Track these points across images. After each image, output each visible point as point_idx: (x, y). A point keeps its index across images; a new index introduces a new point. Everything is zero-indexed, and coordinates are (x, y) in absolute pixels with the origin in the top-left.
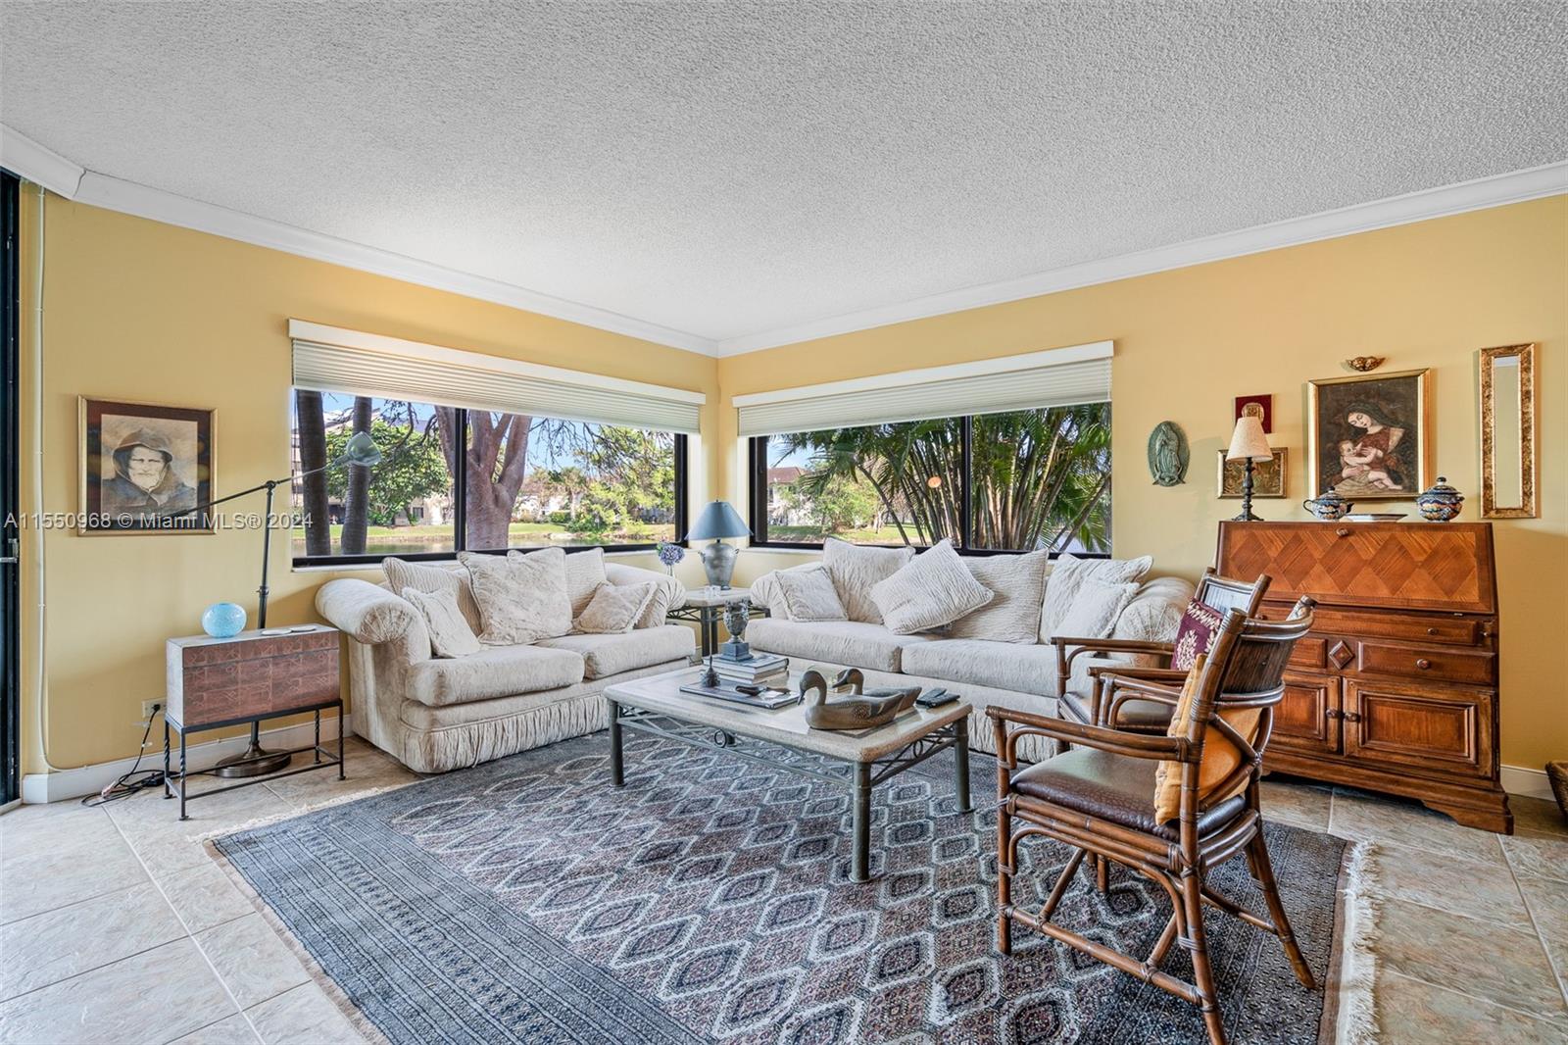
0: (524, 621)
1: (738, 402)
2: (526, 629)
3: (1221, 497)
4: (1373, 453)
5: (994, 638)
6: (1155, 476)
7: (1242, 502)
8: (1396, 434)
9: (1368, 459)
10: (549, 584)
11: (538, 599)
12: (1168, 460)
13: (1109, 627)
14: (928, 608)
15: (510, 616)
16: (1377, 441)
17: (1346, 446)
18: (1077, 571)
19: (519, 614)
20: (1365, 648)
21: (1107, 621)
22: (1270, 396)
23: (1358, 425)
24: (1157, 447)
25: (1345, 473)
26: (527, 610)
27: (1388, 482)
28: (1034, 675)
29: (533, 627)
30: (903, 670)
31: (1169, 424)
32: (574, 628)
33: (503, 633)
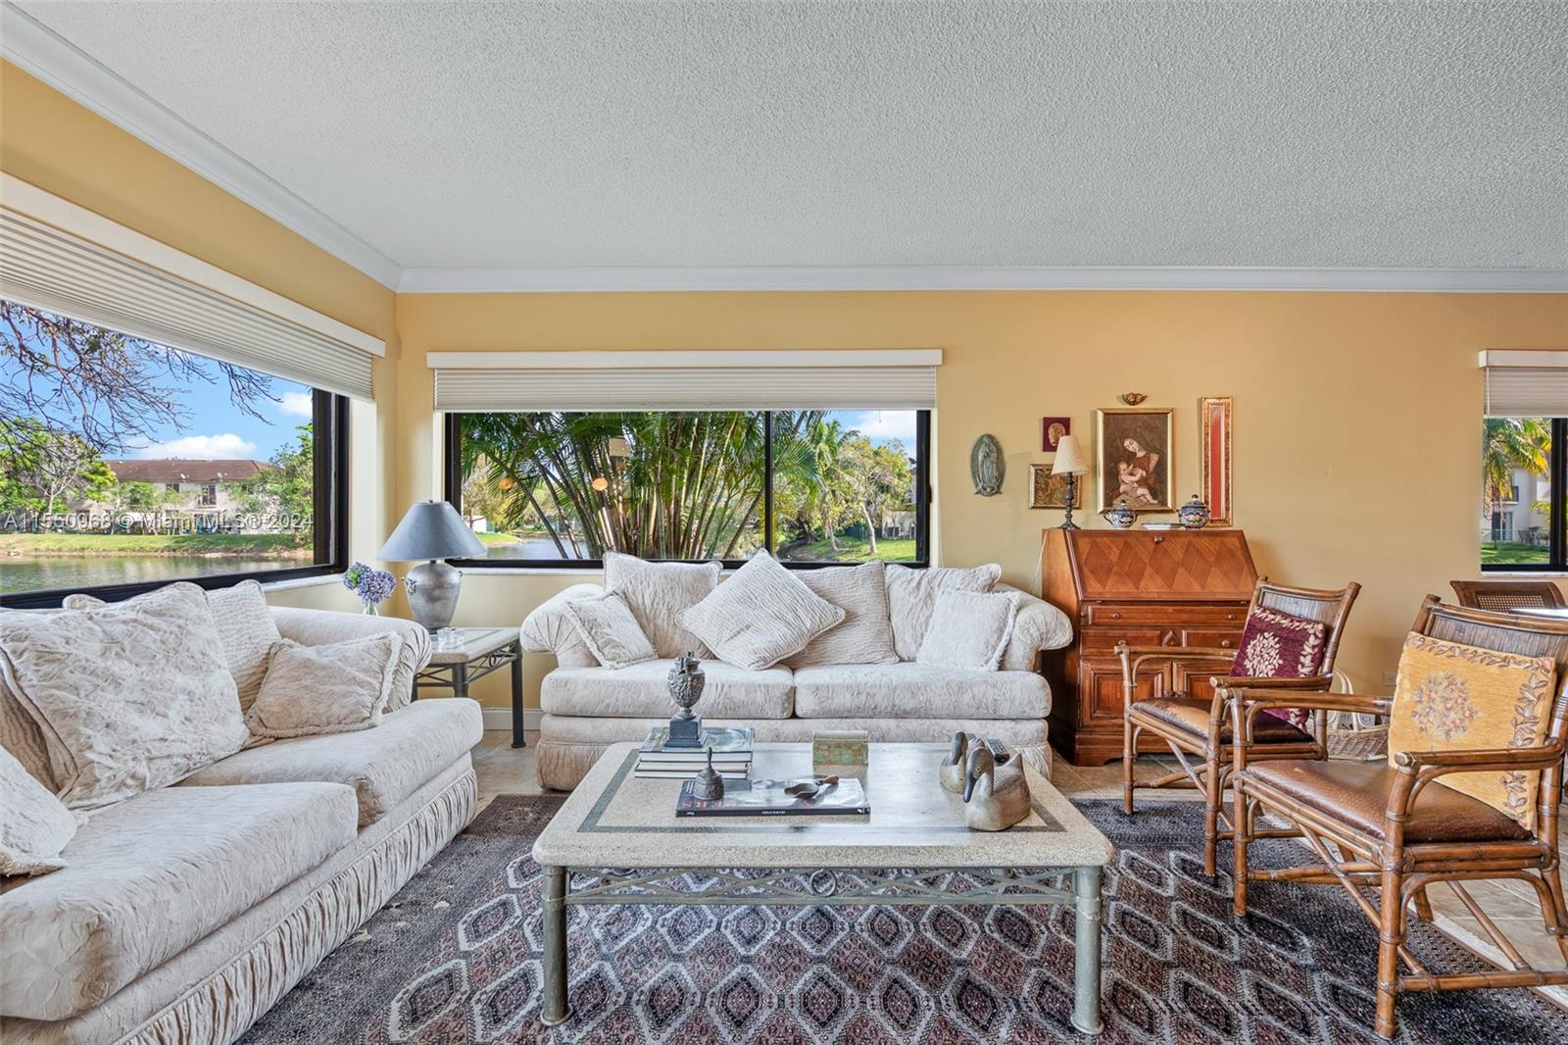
0: (163, 740)
1: (434, 360)
2: (168, 756)
3: (1033, 508)
4: (1140, 473)
5: (852, 661)
6: (977, 485)
7: (1065, 512)
8: (1155, 458)
9: (1136, 478)
10: (199, 656)
11: (183, 691)
12: (988, 471)
13: (1005, 638)
14: (776, 635)
15: (134, 735)
16: (1142, 464)
17: (1123, 466)
18: (923, 583)
19: (149, 727)
20: (1188, 635)
21: (1002, 632)
22: (1069, 419)
23: (1131, 449)
24: (980, 458)
25: (1122, 488)
26: (165, 716)
27: (1149, 497)
28: (967, 698)
29: (185, 749)
30: (798, 713)
31: (990, 437)
32: (253, 734)
33: (121, 776)
